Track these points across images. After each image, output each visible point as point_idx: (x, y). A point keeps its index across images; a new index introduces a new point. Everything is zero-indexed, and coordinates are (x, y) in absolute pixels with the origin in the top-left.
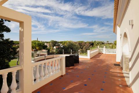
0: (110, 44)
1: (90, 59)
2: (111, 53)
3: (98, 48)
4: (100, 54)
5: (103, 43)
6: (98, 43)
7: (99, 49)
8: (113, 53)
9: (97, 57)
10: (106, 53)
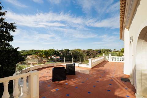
0: (117, 51)
1: (92, 68)
2: (118, 61)
3: (104, 55)
4: (105, 62)
5: (110, 51)
6: (105, 51)
7: (104, 57)
8: (120, 61)
9: (101, 66)
10: (112, 61)
